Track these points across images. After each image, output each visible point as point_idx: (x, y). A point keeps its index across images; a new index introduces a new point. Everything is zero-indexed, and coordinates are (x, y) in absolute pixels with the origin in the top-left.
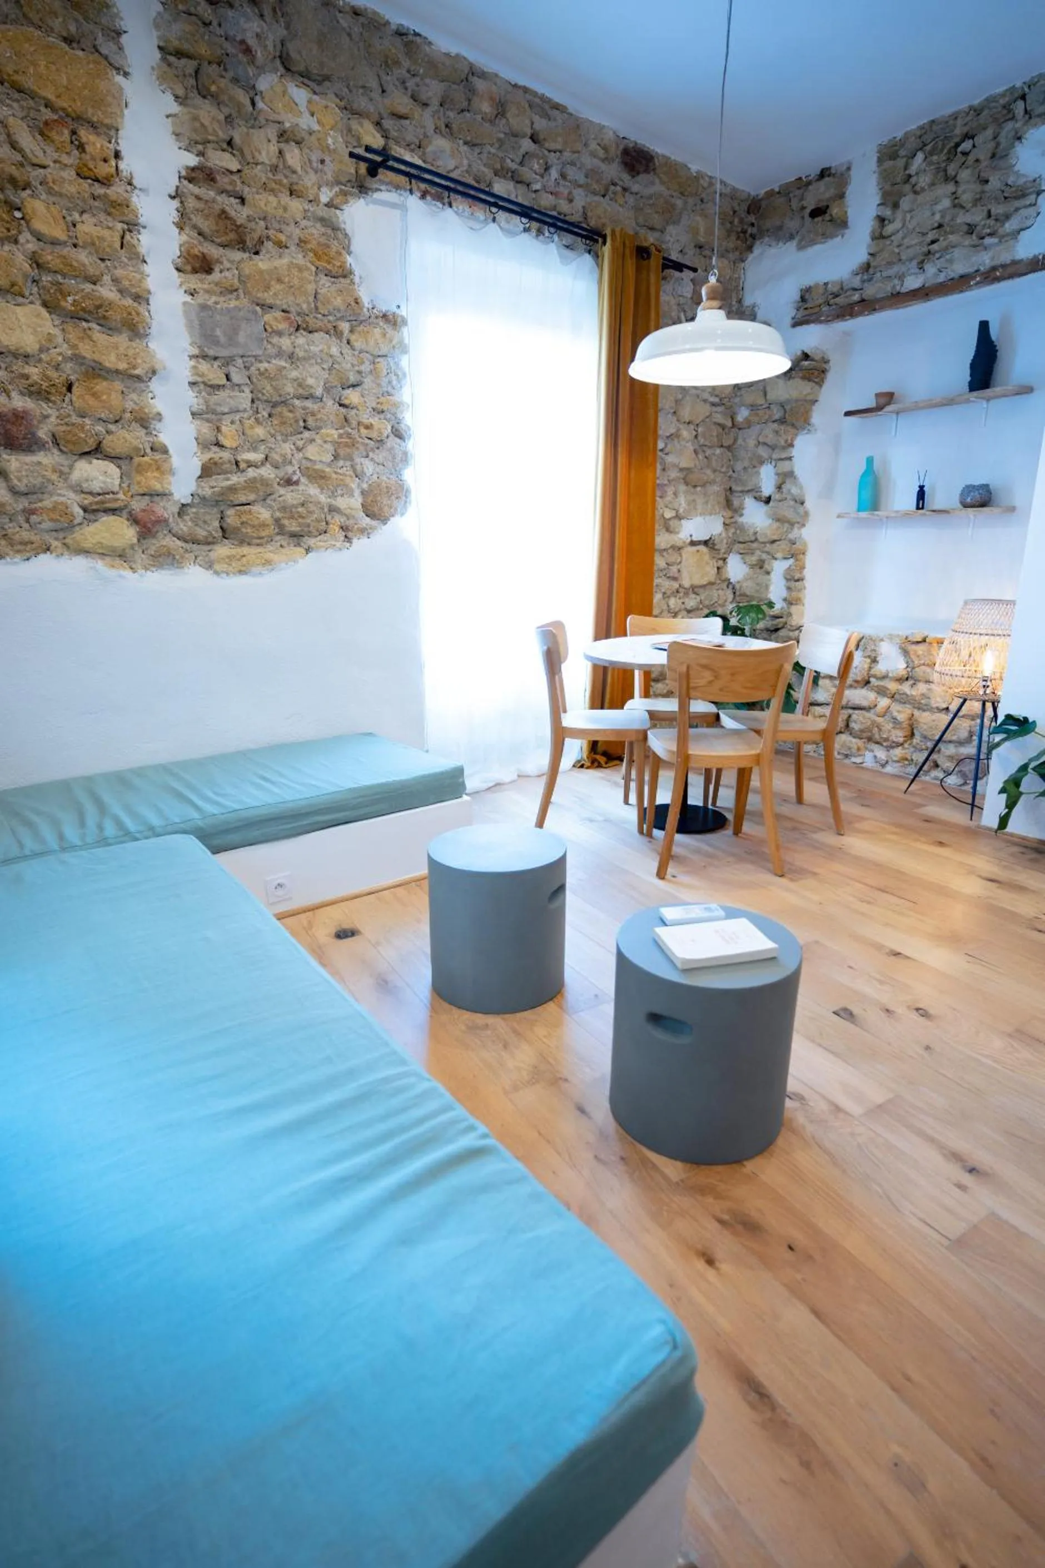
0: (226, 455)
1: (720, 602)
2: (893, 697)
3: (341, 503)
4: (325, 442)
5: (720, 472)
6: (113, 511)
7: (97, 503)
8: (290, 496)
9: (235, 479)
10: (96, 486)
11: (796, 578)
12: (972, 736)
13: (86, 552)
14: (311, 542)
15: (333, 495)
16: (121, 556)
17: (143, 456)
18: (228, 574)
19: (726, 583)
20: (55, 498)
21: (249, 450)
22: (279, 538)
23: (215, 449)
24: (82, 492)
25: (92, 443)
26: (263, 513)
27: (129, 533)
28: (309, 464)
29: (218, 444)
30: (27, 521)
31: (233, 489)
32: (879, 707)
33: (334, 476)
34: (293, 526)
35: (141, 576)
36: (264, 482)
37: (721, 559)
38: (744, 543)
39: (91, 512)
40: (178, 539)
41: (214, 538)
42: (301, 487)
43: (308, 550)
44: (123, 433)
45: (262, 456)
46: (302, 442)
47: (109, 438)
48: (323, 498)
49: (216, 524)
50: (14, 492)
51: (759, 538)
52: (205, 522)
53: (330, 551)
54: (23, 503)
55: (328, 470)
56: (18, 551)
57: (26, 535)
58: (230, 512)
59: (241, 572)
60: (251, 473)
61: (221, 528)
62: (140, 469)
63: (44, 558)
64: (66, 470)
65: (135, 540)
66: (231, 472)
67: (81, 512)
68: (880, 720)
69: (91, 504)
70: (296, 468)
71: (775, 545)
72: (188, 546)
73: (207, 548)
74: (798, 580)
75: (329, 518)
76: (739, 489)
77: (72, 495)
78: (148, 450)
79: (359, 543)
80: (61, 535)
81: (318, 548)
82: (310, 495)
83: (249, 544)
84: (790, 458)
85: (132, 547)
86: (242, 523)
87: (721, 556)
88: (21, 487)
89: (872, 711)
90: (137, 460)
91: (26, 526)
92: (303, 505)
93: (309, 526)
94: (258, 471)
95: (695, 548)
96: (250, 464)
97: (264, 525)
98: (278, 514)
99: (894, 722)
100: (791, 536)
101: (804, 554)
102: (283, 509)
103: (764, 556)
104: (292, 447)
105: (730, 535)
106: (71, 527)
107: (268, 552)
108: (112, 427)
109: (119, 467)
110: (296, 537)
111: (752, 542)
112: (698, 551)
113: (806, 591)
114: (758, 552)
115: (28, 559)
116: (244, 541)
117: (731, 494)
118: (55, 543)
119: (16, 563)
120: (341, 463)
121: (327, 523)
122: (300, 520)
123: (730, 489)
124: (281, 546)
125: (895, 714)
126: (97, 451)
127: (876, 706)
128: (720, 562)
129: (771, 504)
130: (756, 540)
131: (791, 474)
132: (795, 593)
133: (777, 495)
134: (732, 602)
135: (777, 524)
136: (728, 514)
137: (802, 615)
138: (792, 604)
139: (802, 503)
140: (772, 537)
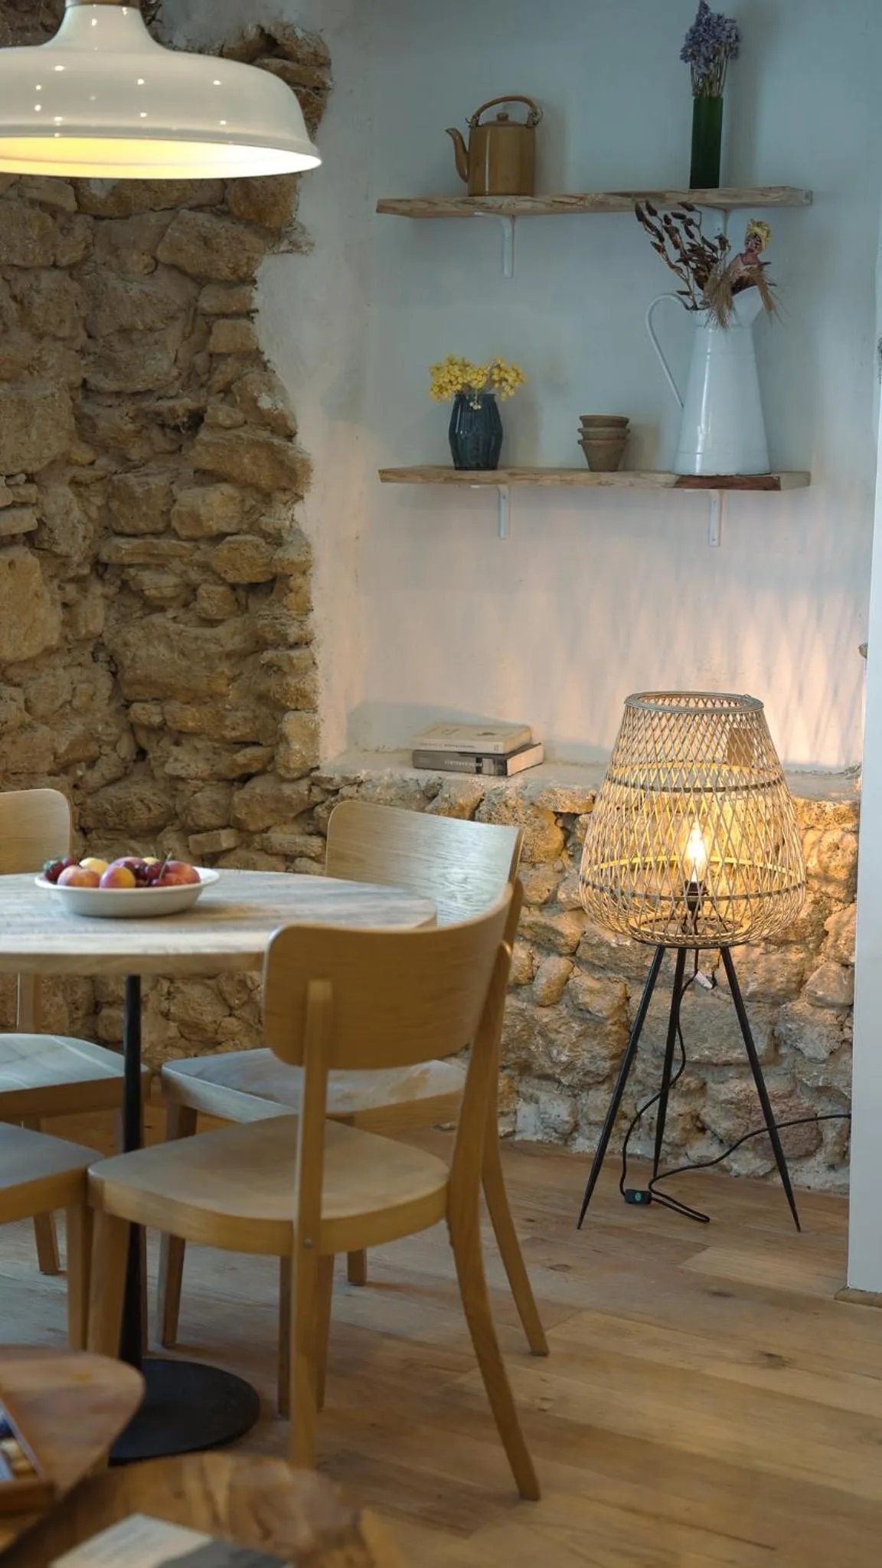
1: (76, 703)
2: (573, 954)
5: (56, 338)
11: (291, 640)
12: (777, 1047)
19: (95, 646)
32: (541, 982)
37: (71, 580)
38: (134, 536)
51: (175, 524)
68: (545, 1016)
71: (223, 548)
74: (296, 645)
76: (109, 385)
84: (249, 314)
87: (71, 574)
89: (524, 993)
99: (583, 1020)
100: (268, 522)
101: (304, 573)
103: (194, 575)
105: (94, 512)
111: (156, 534)
112: (11, 564)
113: (320, 675)
114: (176, 565)
117: (86, 398)
123: (85, 382)
125: (584, 999)
127: (532, 978)
128: (71, 590)
129: (204, 435)
130: (169, 530)
131: (254, 357)
132: (292, 680)
133: (221, 413)
134: (110, 698)
135: (227, 489)
136: (83, 454)
137: (314, 736)
138: (285, 710)
139: (290, 436)
140: (216, 526)
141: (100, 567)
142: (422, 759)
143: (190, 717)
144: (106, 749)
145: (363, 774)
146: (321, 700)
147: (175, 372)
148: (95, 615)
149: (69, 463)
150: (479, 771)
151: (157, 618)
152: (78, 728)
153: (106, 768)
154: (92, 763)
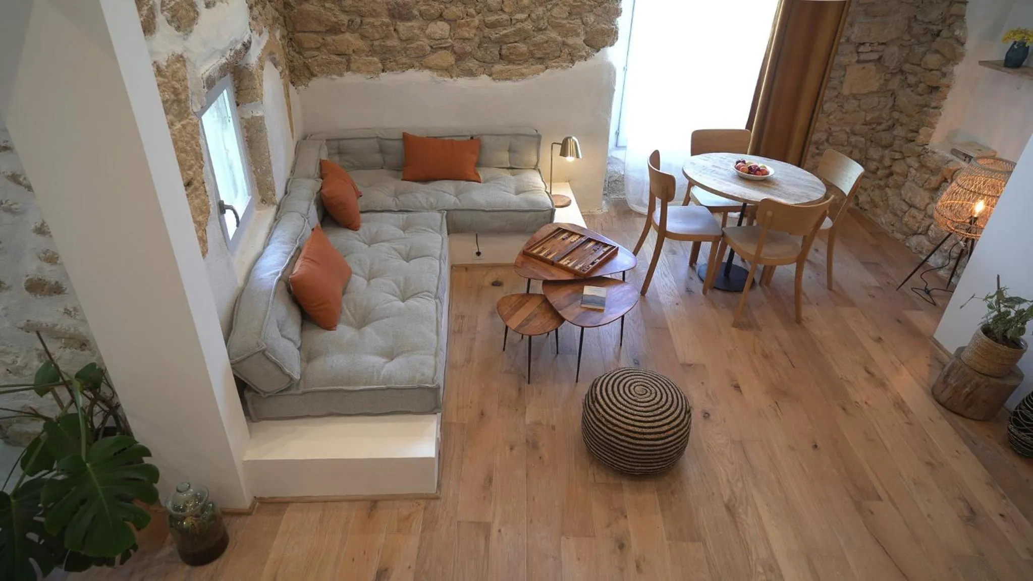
0: (505, 17)
1: (879, 107)
3: (571, 41)
4: (565, 5)
5: (907, 3)
6: (445, 48)
7: (437, 44)
8: (539, 38)
9: (510, 30)
10: (437, 36)
11: (932, 106)
13: (430, 68)
14: (550, 63)
15: (566, 36)
16: (446, 71)
17: (462, 19)
18: (499, 80)
19: (891, 93)
20: (418, 43)
21: (519, 13)
22: (531, 60)
23: (500, 12)
24: (431, 39)
25: (437, 15)
26: (523, 48)
27: (451, 59)
28: (553, 20)
29: (502, 10)
30: (405, 53)
31: (506, 35)
33: (568, 25)
34: (539, 54)
35: (455, 80)
36: (525, 31)
37: (889, 73)
38: (912, 64)
39: (434, 49)
40: (477, 60)
41: (494, 60)
42: (547, 32)
43: (547, 68)
44: (454, 9)
45: (526, 15)
46: (550, 6)
47: (446, 11)
48: (559, 39)
49: (497, 53)
50: (401, 40)
51: (922, 63)
52: (491, 52)
53: (559, 68)
54: (405, 44)
55: (565, 22)
56: (400, 68)
57: (404, 60)
58: (505, 47)
59: (506, 79)
60: (518, 26)
61: (500, 54)
62: (460, 26)
63: (411, 71)
64: (425, 27)
65: (453, 63)
66: (507, 26)
67: (429, 48)
69: (434, 45)
70: (545, 21)
71: (931, 74)
72: (482, 64)
73: (490, 65)
74: (936, 108)
75: (562, 49)
76: (920, 18)
77: (426, 40)
78: (465, 16)
79: (579, 65)
80: (420, 59)
81: (552, 67)
82: (551, 37)
83: (514, 63)
84: (965, 3)
85: (452, 65)
86: (510, 53)
88: (404, 38)
90: (458, 21)
91: (404, 55)
92: (547, 42)
93: (549, 54)
94: (522, 25)
95: (861, 66)
96: (518, 21)
97: (522, 54)
98: (532, 48)
100: (944, 70)
101: (948, 87)
102: (534, 45)
103: (921, 79)
104: (545, 9)
105: (903, 55)
106: (424, 56)
107: (523, 69)
108: (448, 5)
109: (450, 25)
110: (541, 60)
111: (917, 65)
112: (863, 68)
113: (941, 118)
114: (918, 75)
115: (404, 71)
116: (511, 62)
117: (914, 21)
118: (417, 64)
119: (398, 74)
120: (574, 17)
121: (561, 52)
122: (544, 51)
124: (532, 65)
126: (441, 17)
128: (888, 76)
129: (938, 39)
130: (919, 65)
131: (961, 17)
132: (928, 118)
133: (944, 33)
134: (890, 108)
135: (938, 56)
136: (906, 37)
137: (930, 136)
138: (923, 126)
139: (963, 44)
140: (931, 67)
141: (902, 72)
142: (954, 152)
143: (905, 120)
144: (885, 121)
145: (936, 150)
146: (937, 126)
147: (940, 17)
148: (895, 84)
149: (903, 40)
150: (965, 160)
151: (909, 90)
152: (876, 114)
153: (883, 126)
154: (880, 124)
